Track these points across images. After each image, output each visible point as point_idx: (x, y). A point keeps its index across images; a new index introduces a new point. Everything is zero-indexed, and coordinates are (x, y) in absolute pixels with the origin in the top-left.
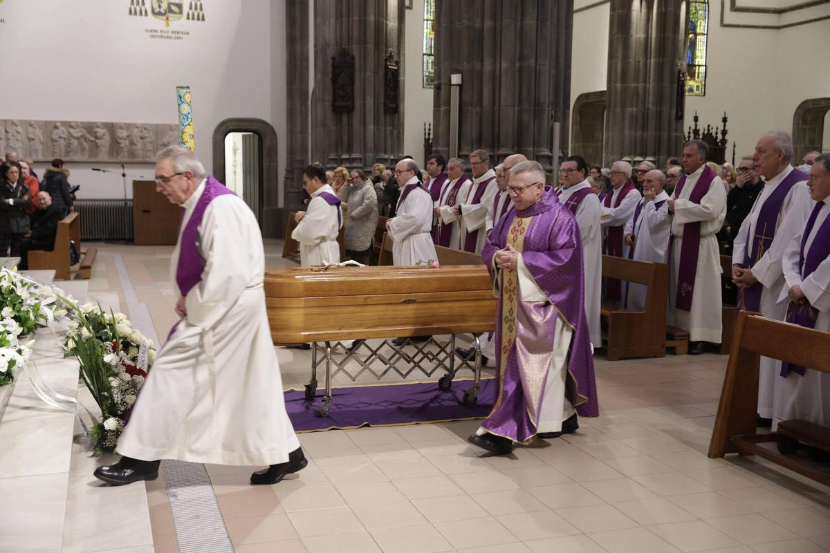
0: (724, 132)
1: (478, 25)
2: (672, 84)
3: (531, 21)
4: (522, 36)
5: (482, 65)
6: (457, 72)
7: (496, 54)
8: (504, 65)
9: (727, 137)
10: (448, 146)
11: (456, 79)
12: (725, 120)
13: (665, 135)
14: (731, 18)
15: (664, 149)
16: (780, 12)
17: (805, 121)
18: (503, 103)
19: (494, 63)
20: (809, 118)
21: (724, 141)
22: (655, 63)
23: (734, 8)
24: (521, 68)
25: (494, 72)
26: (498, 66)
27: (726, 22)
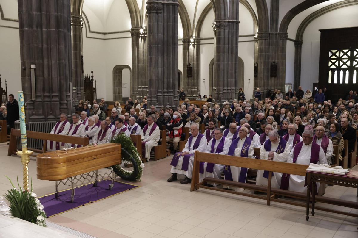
0: (92, 77)
1: (40, 46)
2: (80, 60)
3: (62, 47)
4: (59, 52)
5: (43, 61)
6: (33, 64)
7: (49, 57)
8: (53, 62)
9: (93, 78)
10: (31, 92)
11: (33, 66)
12: (92, 72)
13: (79, 79)
16: (105, 34)
17: (116, 73)
18: (53, 76)
19: (48, 61)
20: (118, 71)
21: (92, 80)
23: (90, 31)
24: (59, 63)
25: (48, 64)
26: (50, 62)
27: (88, 36)
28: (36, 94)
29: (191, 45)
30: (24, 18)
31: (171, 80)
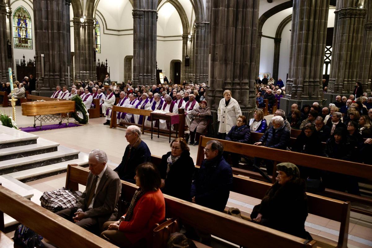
0: (107, 64)
1: (47, 42)
2: (92, 51)
3: (62, 42)
4: (59, 46)
5: (49, 52)
6: (43, 54)
7: (53, 49)
8: (55, 53)
9: (107, 65)
10: (41, 72)
11: (42, 55)
12: (106, 61)
13: (91, 65)
14: (106, 32)
15: (91, 70)
16: (119, 31)
17: (127, 61)
18: (55, 62)
19: (52, 52)
20: (128, 61)
21: (107, 66)
22: (88, 46)
23: (107, 29)
24: (60, 54)
25: (52, 54)
26: (53, 52)
27: (105, 33)
28: (44, 73)
29: (189, 40)
30: (37, 23)
31: (150, 67)
